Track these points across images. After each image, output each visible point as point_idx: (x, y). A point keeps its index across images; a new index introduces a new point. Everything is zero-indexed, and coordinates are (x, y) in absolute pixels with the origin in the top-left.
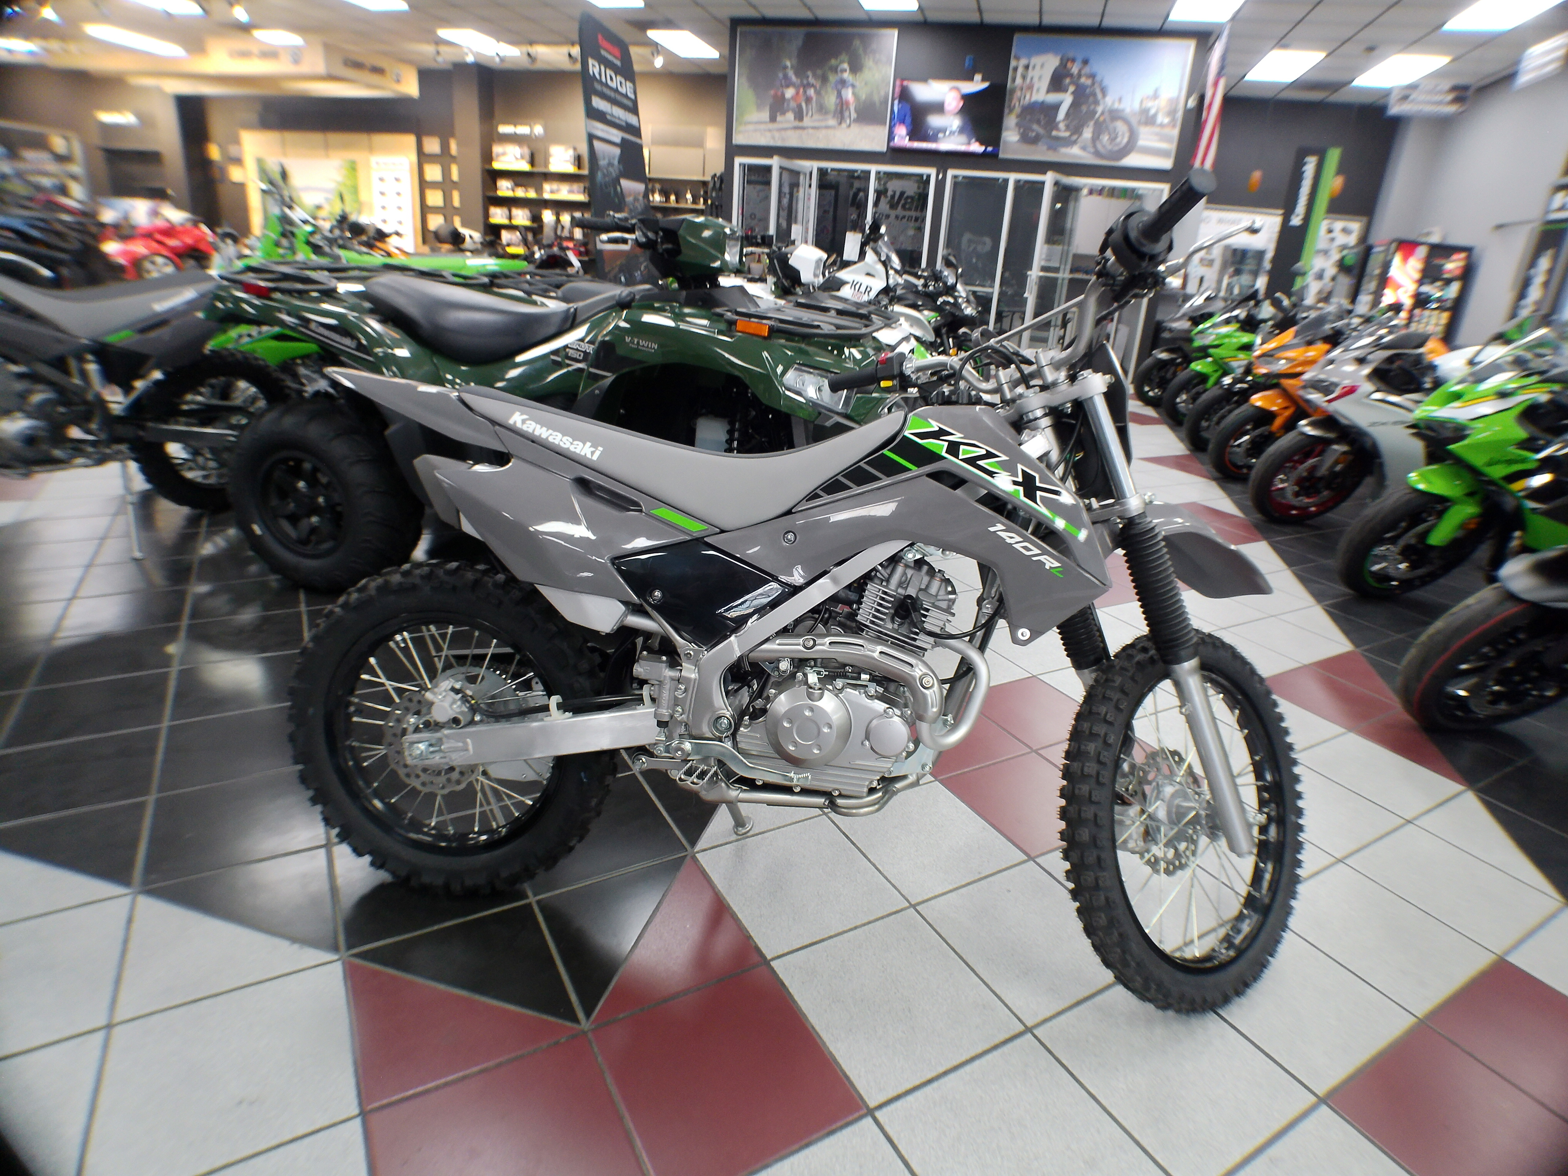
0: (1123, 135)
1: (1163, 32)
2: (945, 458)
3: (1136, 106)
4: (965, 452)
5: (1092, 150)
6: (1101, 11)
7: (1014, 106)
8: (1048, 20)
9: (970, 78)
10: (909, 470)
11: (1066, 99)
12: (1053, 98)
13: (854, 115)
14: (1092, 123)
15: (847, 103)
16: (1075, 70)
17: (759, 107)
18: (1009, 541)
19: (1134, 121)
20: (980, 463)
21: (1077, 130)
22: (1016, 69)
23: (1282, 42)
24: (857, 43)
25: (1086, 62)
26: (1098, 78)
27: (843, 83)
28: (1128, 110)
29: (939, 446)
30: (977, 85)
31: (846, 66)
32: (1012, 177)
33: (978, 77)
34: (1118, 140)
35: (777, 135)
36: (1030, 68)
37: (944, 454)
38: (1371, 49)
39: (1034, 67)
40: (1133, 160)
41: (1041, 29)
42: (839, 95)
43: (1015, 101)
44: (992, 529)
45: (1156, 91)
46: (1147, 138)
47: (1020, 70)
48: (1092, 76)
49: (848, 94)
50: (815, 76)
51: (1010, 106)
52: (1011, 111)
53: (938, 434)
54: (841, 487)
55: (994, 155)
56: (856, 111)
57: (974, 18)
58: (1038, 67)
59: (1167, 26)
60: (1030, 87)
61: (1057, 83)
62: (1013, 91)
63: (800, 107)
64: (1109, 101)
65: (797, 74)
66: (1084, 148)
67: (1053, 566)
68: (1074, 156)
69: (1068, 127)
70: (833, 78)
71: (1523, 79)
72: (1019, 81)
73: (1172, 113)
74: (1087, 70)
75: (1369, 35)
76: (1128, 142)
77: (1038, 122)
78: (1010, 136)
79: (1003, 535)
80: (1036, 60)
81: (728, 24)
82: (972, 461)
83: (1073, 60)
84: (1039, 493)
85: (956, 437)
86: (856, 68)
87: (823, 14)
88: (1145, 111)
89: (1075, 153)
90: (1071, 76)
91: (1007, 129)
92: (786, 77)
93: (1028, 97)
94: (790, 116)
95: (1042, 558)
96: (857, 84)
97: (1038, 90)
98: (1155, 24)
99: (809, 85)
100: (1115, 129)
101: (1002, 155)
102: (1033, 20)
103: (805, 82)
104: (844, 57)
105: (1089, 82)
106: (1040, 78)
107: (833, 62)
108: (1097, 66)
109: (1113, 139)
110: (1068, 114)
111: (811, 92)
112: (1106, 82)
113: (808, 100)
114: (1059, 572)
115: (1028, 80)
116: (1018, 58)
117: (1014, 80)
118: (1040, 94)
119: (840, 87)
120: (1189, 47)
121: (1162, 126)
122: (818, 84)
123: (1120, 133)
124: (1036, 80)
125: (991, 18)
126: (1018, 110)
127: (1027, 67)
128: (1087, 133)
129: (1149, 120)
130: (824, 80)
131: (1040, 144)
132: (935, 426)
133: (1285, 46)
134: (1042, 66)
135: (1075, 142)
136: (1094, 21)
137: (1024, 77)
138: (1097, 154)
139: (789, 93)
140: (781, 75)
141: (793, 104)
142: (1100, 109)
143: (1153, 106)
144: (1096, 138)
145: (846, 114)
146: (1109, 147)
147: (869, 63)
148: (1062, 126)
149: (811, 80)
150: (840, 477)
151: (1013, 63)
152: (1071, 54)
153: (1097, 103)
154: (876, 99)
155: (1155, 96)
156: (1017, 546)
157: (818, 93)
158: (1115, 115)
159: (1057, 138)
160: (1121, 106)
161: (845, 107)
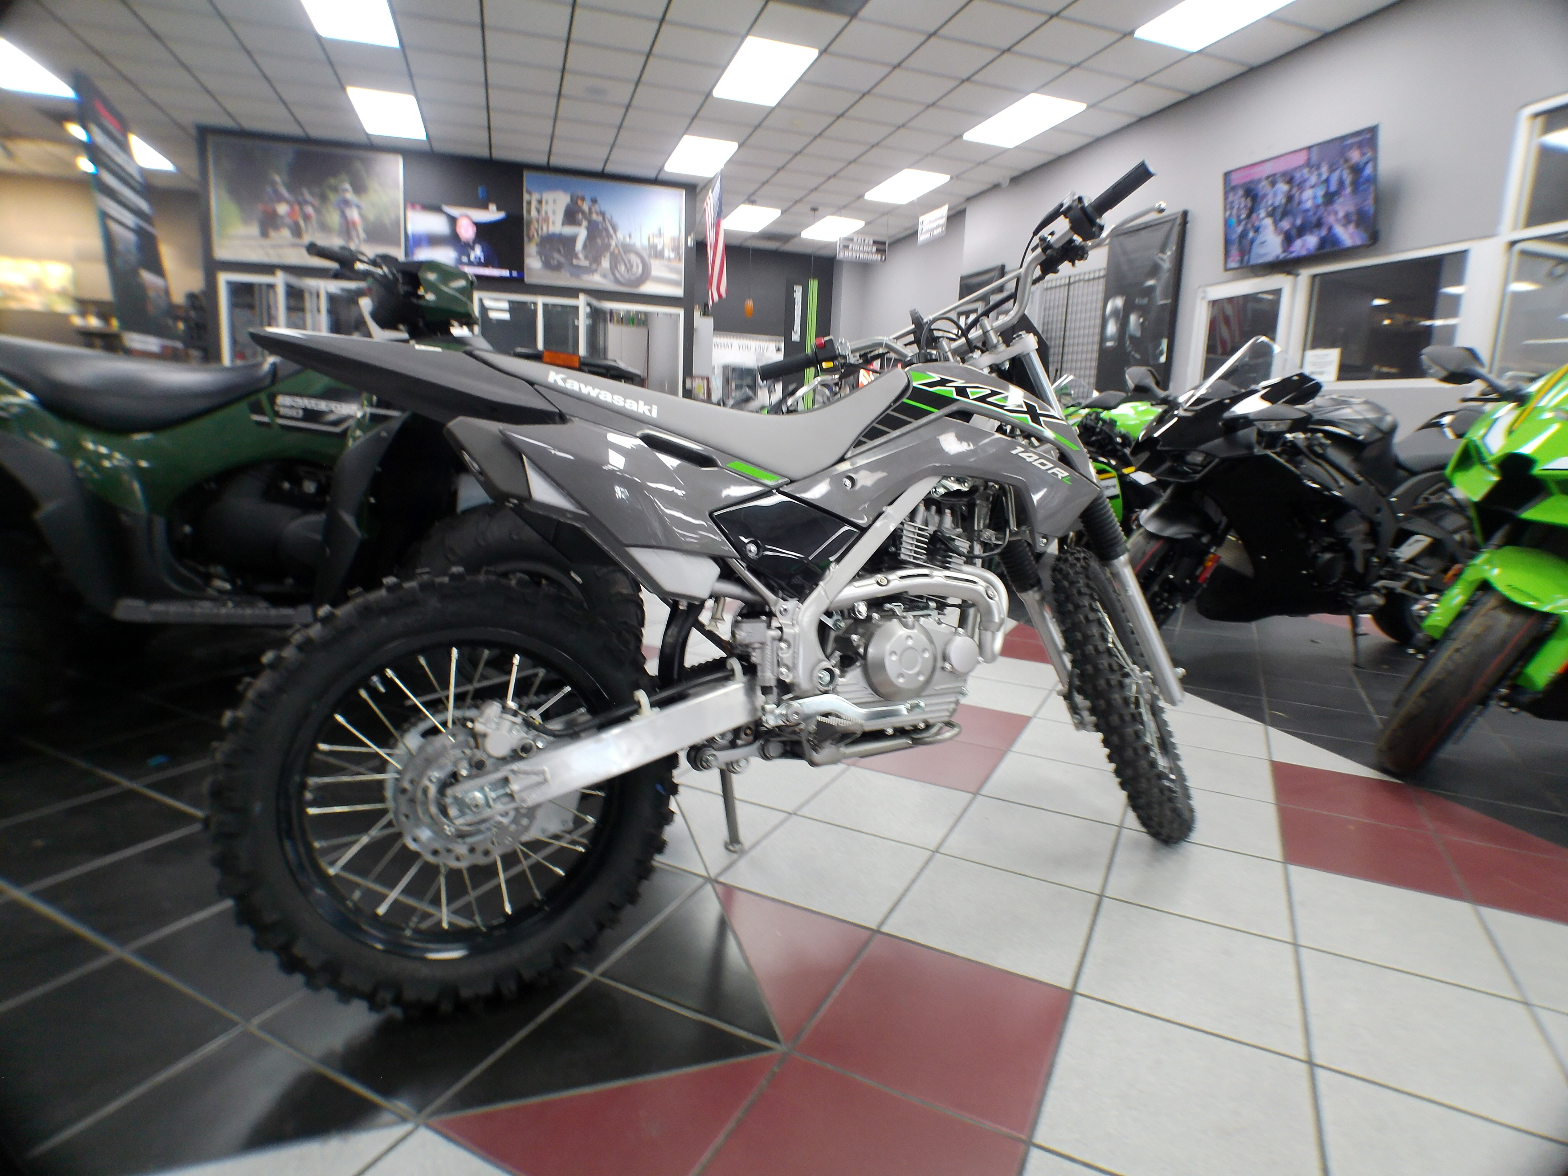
0: (637, 266)
1: (658, 182)
2: (958, 400)
3: (645, 242)
4: (973, 393)
5: (612, 277)
6: (605, 157)
7: (533, 236)
8: (555, 161)
9: (485, 207)
10: (932, 412)
11: (582, 233)
12: (568, 230)
13: (362, 235)
14: (608, 255)
15: (354, 224)
16: (585, 207)
17: (246, 221)
18: (1028, 460)
19: (645, 255)
20: (988, 400)
21: (596, 260)
22: (529, 203)
23: (751, 200)
24: (358, 165)
25: (594, 201)
26: (608, 215)
27: (347, 203)
28: (638, 245)
29: (949, 391)
30: (492, 214)
31: (347, 186)
32: (540, 301)
33: (493, 207)
34: (634, 269)
35: (271, 252)
36: (544, 203)
37: (955, 397)
38: (815, 210)
39: (547, 202)
40: (649, 288)
41: (548, 169)
42: (343, 215)
43: (533, 231)
44: (1014, 452)
45: (660, 231)
46: (658, 269)
47: (534, 204)
48: (603, 214)
49: (354, 214)
50: (312, 194)
51: (528, 236)
52: (530, 239)
53: (943, 382)
54: (880, 433)
55: (520, 279)
56: (365, 231)
57: (484, 153)
58: (551, 202)
59: (662, 177)
60: (546, 220)
61: (571, 217)
62: (529, 223)
63: (297, 224)
64: (621, 235)
65: (290, 189)
66: (604, 276)
67: (1063, 476)
68: (597, 283)
69: (586, 257)
70: (333, 197)
71: (922, 238)
72: (534, 213)
73: (676, 249)
74: (596, 208)
75: (815, 198)
76: (643, 270)
77: (559, 251)
78: (533, 262)
79: (1023, 455)
80: (548, 196)
81: (194, 132)
82: (982, 399)
83: (583, 199)
84: (1041, 418)
85: (960, 383)
86: (359, 188)
87: (315, 132)
88: (653, 247)
89: (597, 280)
90: (583, 213)
91: (530, 256)
92: (276, 192)
93: (545, 228)
94: (286, 233)
95: (1054, 470)
96: (363, 204)
97: (554, 223)
98: (651, 174)
99: (306, 202)
100: (629, 261)
101: (528, 279)
102: (542, 160)
103: (300, 198)
104: (344, 176)
105: (600, 219)
106: (554, 212)
107: (332, 181)
108: (604, 205)
109: (629, 268)
110: (585, 246)
111: (310, 210)
112: (616, 220)
113: (306, 218)
114: (1068, 480)
115: (543, 214)
116: (530, 193)
117: (529, 212)
118: (556, 226)
119: (342, 206)
120: (681, 196)
121: (669, 259)
122: (316, 202)
123: (635, 264)
124: (550, 214)
125: (499, 154)
126: (536, 238)
127: (540, 202)
128: (605, 263)
129: (659, 255)
130: (324, 198)
131: (562, 270)
132: (936, 378)
133: (752, 202)
134: (554, 201)
135: (596, 271)
136: (597, 167)
137: (538, 211)
138: (617, 281)
139: (282, 209)
140: (269, 189)
141: (288, 221)
142: (613, 243)
143: (659, 243)
144: (614, 267)
145: (354, 234)
146: (627, 276)
147: (373, 185)
148: (581, 256)
149: (308, 197)
150: (875, 425)
151: (526, 197)
152: (580, 193)
153: (609, 236)
154: (387, 221)
155: (660, 234)
156: (1035, 463)
157: (317, 211)
158: (628, 249)
159: (579, 267)
160: (632, 241)
161: (351, 226)
